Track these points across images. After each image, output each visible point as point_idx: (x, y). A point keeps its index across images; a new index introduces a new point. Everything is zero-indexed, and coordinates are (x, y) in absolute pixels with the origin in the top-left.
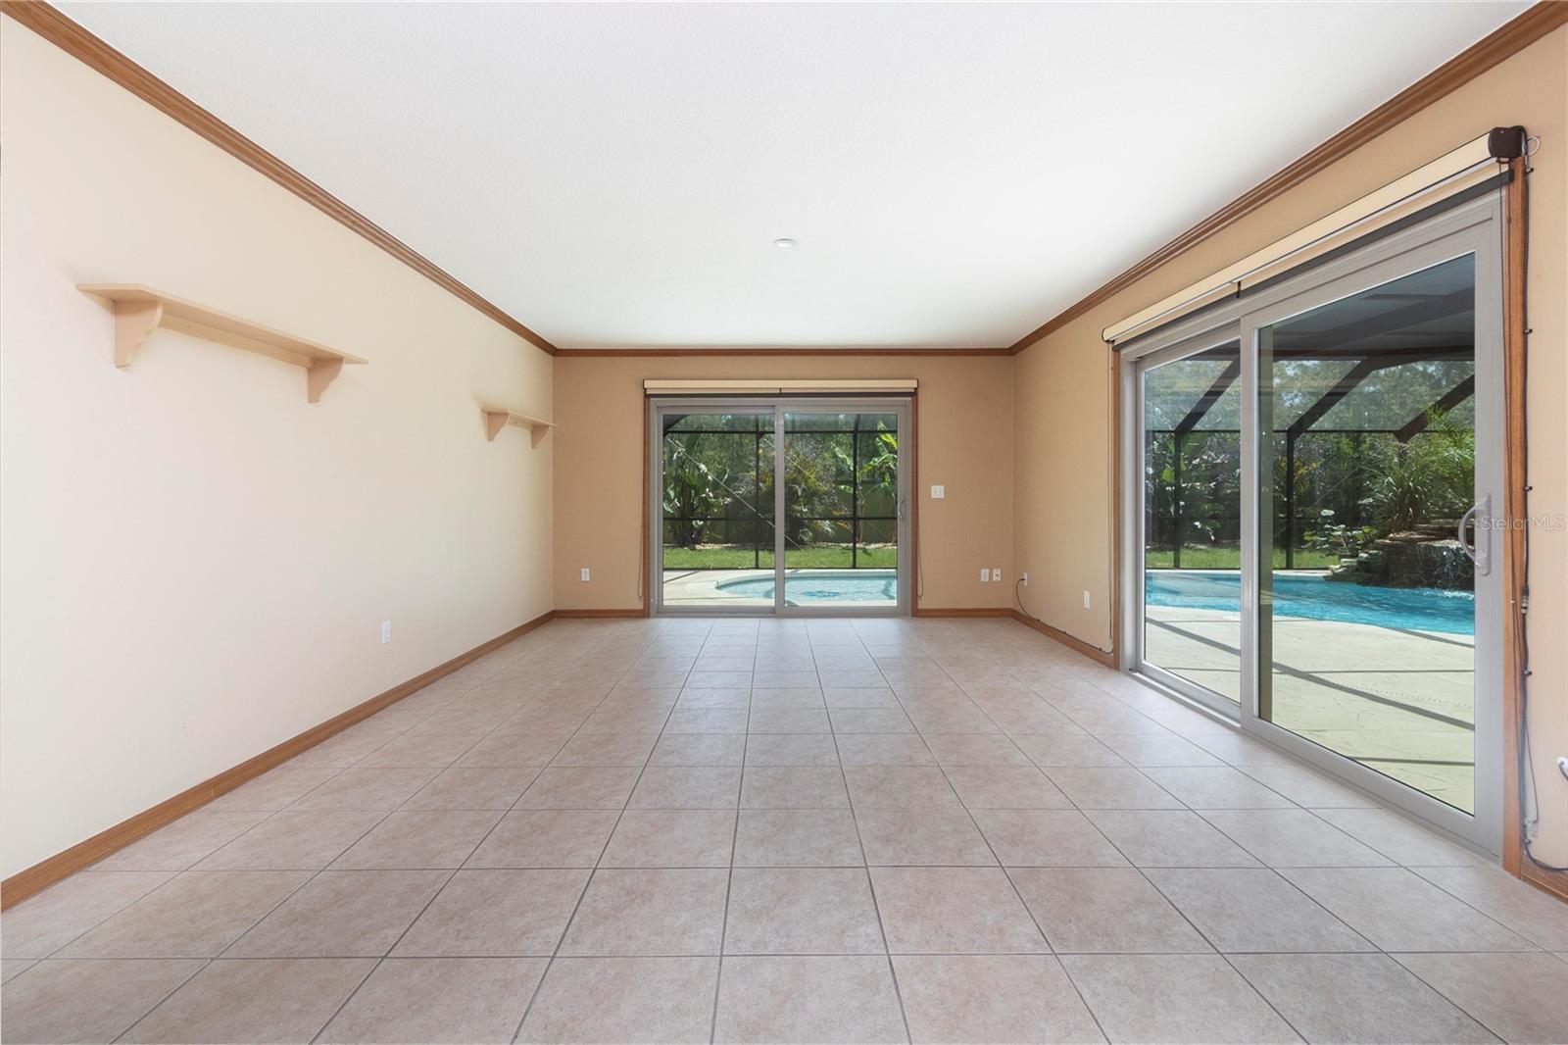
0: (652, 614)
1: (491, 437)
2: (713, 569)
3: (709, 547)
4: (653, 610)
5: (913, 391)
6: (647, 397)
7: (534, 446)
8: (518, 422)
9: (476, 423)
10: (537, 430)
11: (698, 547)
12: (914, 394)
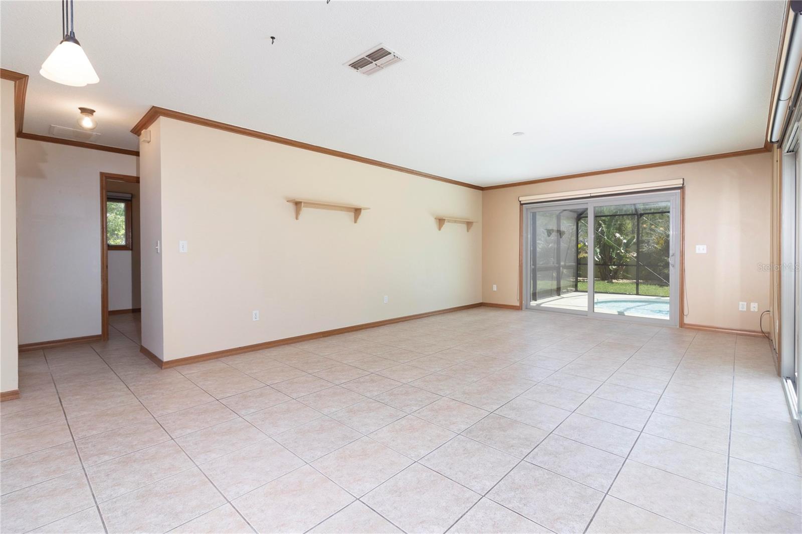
0: (523, 309)
1: (440, 229)
2: (610, 293)
3: (621, 281)
4: (524, 307)
5: (681, 186)
6: (522, 204)
7: (468, 231)
8: (455, 221)
9: (433, 224)
10: (469, 224)
11: (614, 281)
12: (682, 188)
